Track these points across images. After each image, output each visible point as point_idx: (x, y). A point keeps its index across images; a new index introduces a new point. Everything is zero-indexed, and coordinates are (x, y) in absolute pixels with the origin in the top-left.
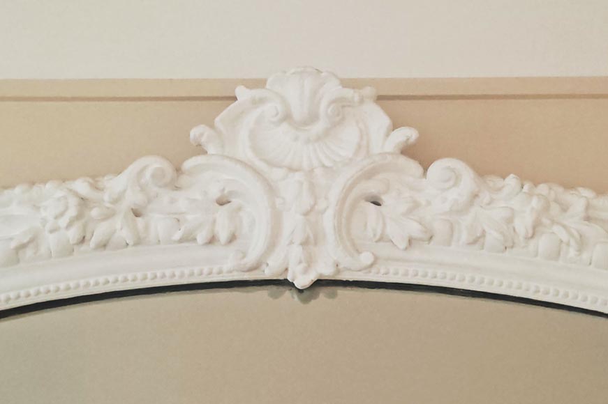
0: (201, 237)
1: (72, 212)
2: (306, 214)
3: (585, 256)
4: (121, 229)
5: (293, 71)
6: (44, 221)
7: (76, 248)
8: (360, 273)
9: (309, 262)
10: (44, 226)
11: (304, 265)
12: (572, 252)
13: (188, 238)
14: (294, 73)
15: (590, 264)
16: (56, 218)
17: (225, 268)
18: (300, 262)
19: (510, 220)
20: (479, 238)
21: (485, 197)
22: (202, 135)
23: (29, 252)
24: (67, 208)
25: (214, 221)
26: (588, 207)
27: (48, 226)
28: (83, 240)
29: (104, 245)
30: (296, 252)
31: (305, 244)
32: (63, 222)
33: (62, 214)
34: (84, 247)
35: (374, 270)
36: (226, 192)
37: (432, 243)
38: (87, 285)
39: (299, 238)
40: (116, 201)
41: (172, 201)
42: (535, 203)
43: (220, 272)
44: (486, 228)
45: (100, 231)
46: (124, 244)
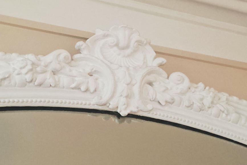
0: (83, 88)
1: (29, 67)
2: (128, 84)
3: (229, 117)
4: (50, 78)
5: (122, 26)
6: (14, 69)
7: (28, 84)
8: (146, 113)
9: (127, 105)
10: (14, 72)
11: (125, 106)
12: (224, 115)
13: (78, 88)
14: (122, 27)
15: (230, 121)
16: (21, 68)
17: (92, 103)
18: (125, 104)
19: (202, 99)
20: (191, 105)
21: (193, 89)
22: (82, 45)
23: (6, 82)
24: (26, 65)
25: (88, 83)
26: (227, 99)
27: (16, 72)
28: (31, 81)
29: (40, 85)
30: (123, 100)
31: (127, 97)
32: (24, 71)
33: (24, 67)
34: (31, 84)
35: (151, 112)
36: (93, 70)
37: (173, 105)
38: (32, 101)
39: (125, 94)
40: (46, 66)
41: (70, 71)
42: (211, 94)
43: (90, 104)
44: (194, 102)
45: (40, 78)
46: (50, 85)
